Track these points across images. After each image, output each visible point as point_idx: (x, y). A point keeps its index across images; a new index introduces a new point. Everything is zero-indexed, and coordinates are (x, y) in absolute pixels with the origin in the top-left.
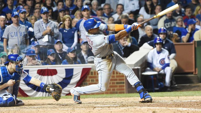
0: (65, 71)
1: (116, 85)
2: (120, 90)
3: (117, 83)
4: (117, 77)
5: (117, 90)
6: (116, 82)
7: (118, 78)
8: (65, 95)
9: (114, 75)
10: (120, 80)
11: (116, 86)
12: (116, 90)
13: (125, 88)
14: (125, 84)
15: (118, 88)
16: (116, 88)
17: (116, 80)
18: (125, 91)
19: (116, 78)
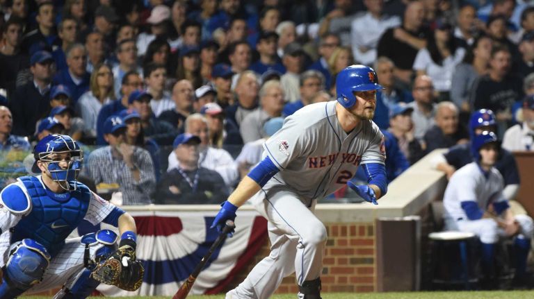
0: (203, 221)
1: (349, 266)
2: (359, 280)
3: (354, 261)
4: (353, 242)
5: (354, 280)
6: (349, 257)
7: (355, 247)
8: (201, 292)
9: (343, 238)
10: (361, 252)
11: (350, 271)
12: (348, 280)
13: (374, 275)
14: (374, 266)
15: (356, 274)
16: (349, 276)
17: (350, 252)
18: (375, 284)
19: (349, 246)
